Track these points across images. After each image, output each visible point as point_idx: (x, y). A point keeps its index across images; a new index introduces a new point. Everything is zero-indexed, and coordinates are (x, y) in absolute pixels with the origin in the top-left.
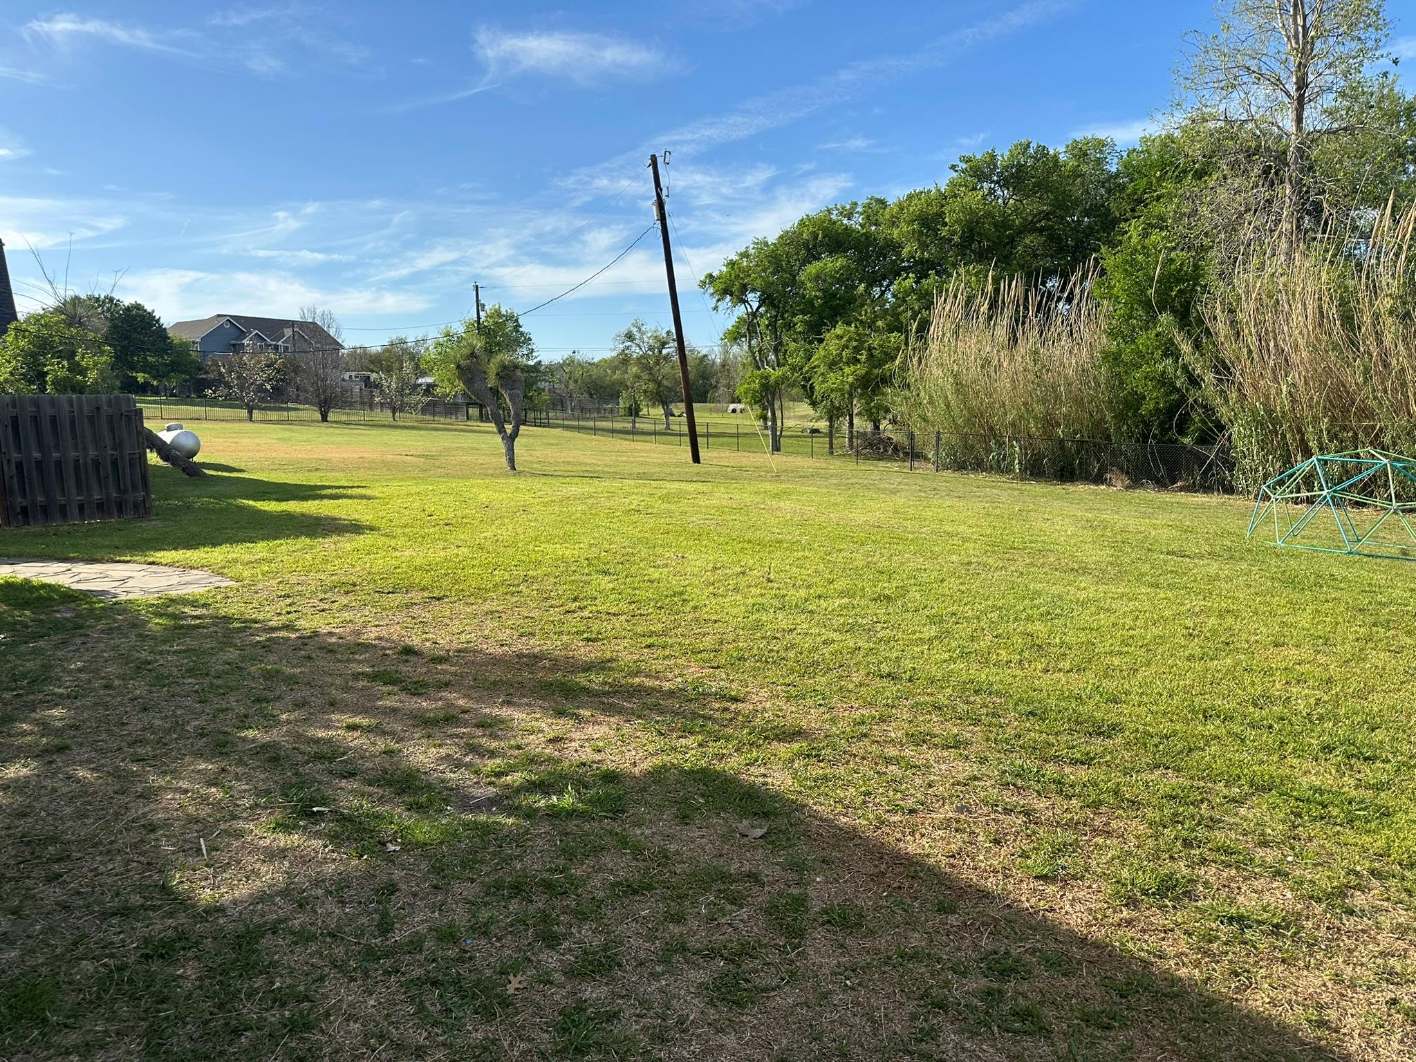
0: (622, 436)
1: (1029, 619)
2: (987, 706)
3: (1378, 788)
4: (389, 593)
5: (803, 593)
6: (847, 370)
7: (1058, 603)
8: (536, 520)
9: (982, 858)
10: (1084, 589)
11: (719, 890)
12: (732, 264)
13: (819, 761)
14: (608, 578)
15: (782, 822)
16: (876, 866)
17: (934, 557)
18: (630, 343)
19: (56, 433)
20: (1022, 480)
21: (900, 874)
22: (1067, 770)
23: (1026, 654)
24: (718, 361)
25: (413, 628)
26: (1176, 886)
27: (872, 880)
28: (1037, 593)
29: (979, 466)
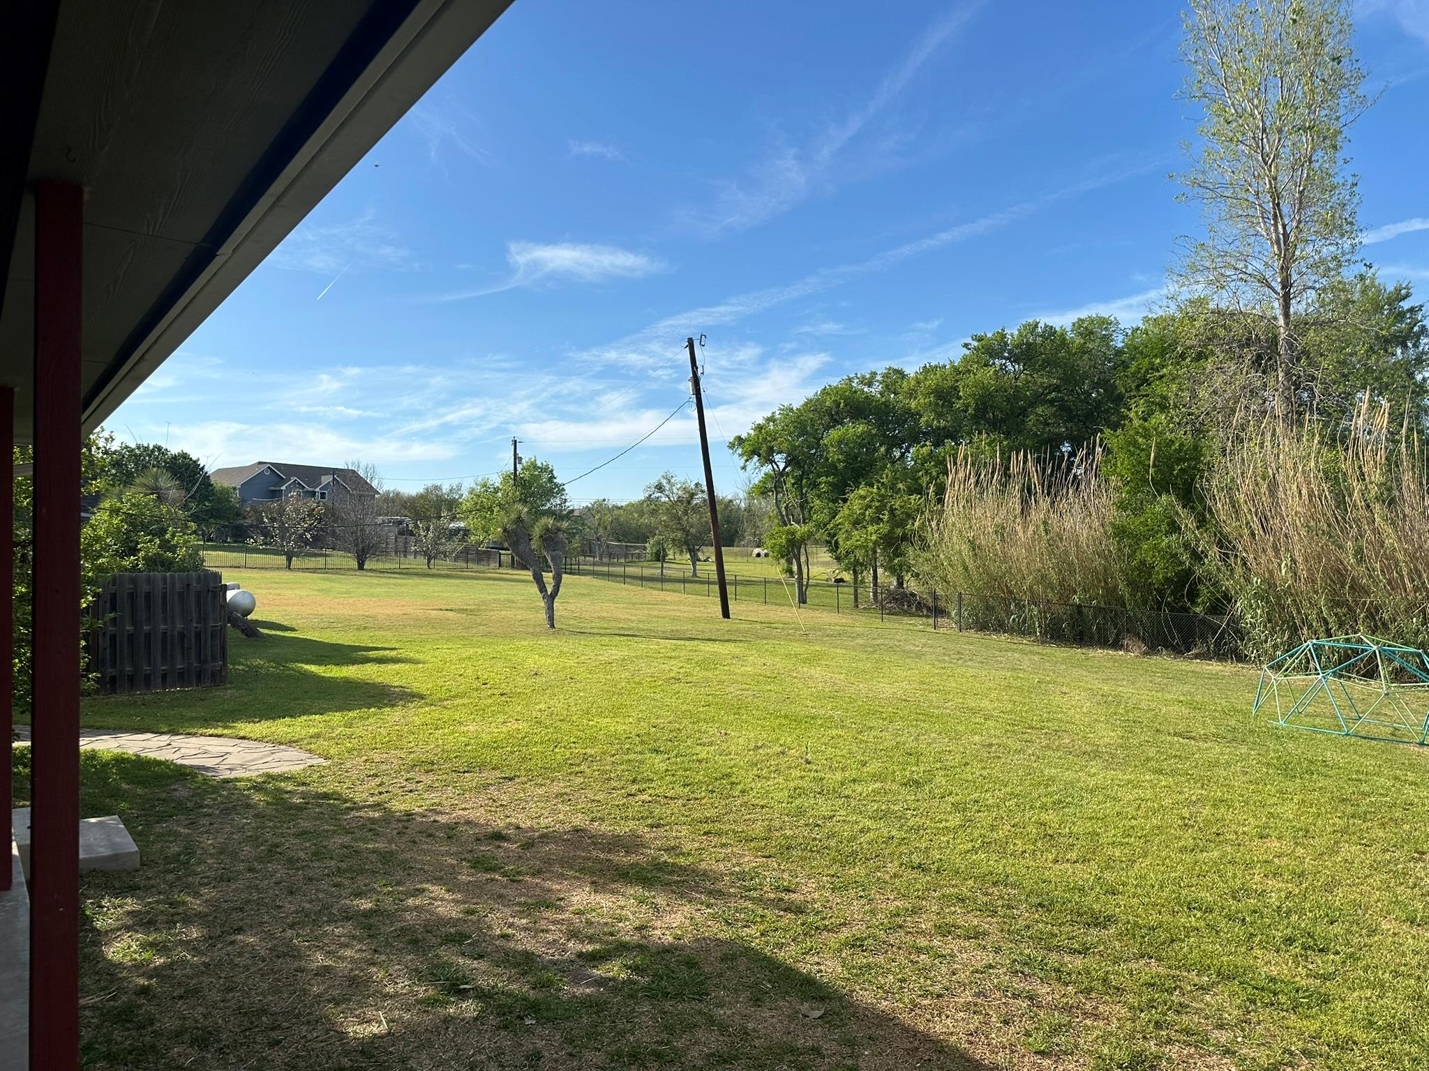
0: (650, 584)
1: (1044, 807)
2: (1003, 898)
3: (1325, 978)
4: (464, 772)
5: (838, 776)
6: (870, 528)
7: (1070, 791)
8: (584, 690)
9: (994, 1036)
10: (1094, 775)
11: (790, 1061)
12: (759, 428)
13: (863, 951)
14: (660, 757)
15: (835, 1005)
16: (911, 1042)
17: (957, 737)
18: (659, 494)
19: (148, 607)
20: (1043, 643)
21: (930, 1049)
22: (1067, 958)
23: (1039, 844)
24: (743, 505)
25: (496, 812)
26: (1144, 1061)
27: (908, 1054)
28: (1052, 779)
29: (1001, 627)
